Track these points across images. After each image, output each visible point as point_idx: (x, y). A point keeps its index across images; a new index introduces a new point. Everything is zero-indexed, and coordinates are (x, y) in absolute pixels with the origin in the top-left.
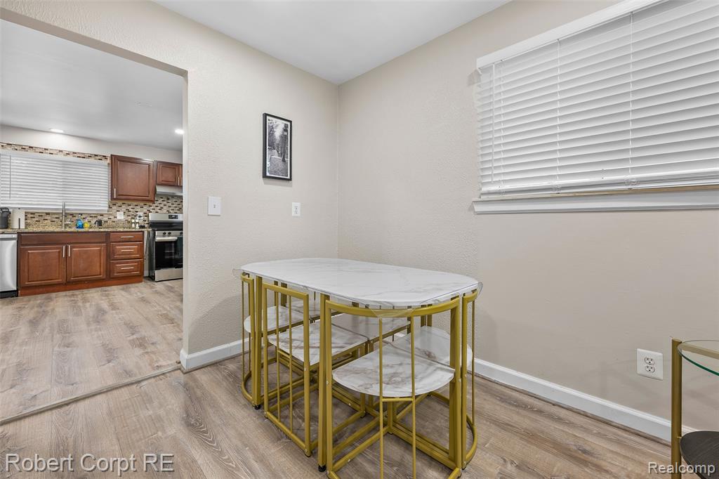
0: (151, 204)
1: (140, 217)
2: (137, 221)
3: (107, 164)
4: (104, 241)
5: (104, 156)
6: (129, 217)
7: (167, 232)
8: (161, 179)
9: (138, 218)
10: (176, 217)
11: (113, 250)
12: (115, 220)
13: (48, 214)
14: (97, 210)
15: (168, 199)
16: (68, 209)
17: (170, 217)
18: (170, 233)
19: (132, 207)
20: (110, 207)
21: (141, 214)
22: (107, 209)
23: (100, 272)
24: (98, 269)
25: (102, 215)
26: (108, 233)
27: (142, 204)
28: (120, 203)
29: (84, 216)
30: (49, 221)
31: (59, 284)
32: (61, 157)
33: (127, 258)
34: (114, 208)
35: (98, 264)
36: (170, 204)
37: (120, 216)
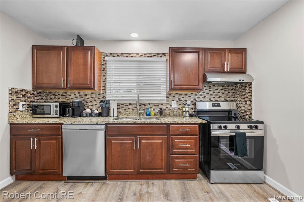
0: (197, 93)
1: (188, 105)
2: (187, 109)
3: (165, 60)
4: (165, 133)
5: (164, 54)
6: (181, 106)
7: (222, 125)
8: (209, 66)
9: (186, 106)
10: (219, 105)
11: (172, 143)
12: (170, 108)
13: (130, 104)
14: (159, 100)
15: (210, 87)
16: (141, 100)
17: (214, 105)
18: (226, 127)
19: (182, 96)
20: (167, 98)
21: (189, 102)
22: (165, 98)
23: (162, 165)
24: (160, 162)
25: (162, 104)
26: (168, 125)
27: (189, 93)
28: (174, 93)
29: (151, 106)
30: (131, 110)
31: (132, 174)
32: (138, 58)
33: (184, 153)
34: (170, 97)
35: (160, 157)
36: (211, 92)
37: (174, 105)
